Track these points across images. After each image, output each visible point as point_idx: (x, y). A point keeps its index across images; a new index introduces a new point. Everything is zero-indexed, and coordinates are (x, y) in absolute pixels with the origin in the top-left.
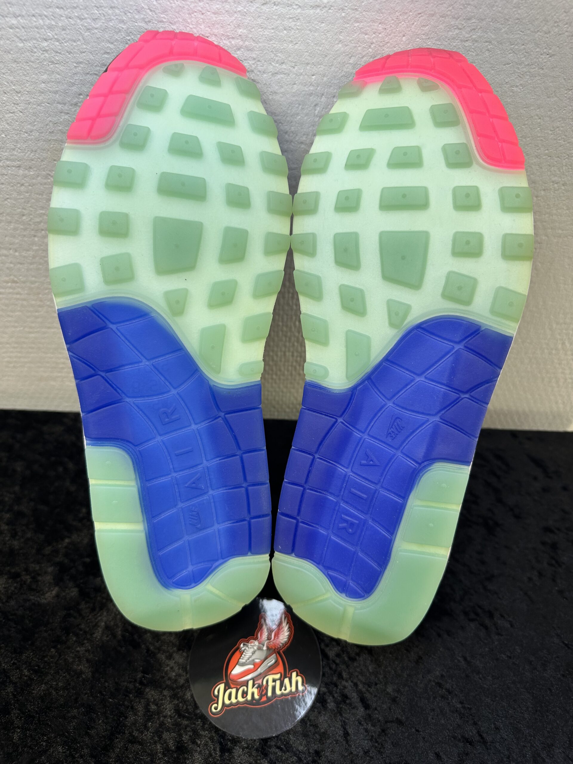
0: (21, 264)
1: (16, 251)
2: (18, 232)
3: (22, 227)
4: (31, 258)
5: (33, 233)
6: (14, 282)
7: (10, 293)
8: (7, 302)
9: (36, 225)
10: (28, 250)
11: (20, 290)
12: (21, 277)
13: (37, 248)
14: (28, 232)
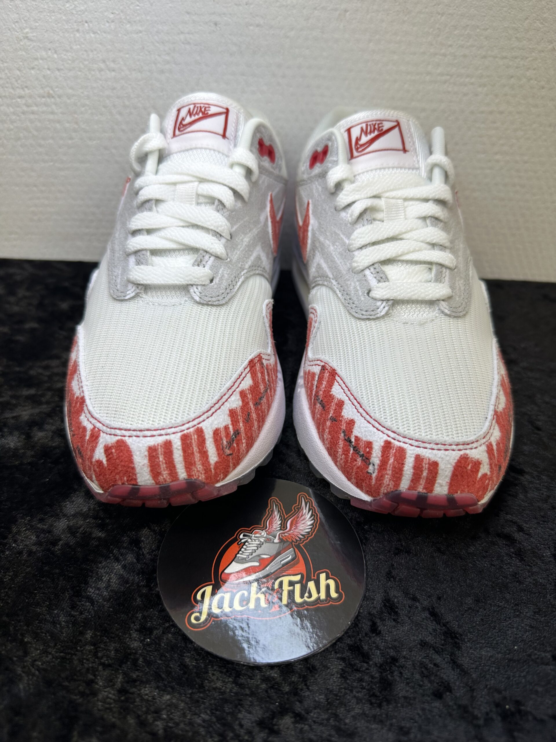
0: (58, 70)
1: (56, 52)
2: (60, 25)
3: (64, 18)
4: (70, 62)
5: (75, 26)
6: (50, 96)
7: (43, 112)
8: (39, 124)
9: (79, 15)
10: (67, 51)
11: (54, 107)
12: (56, 89)
13: (78, 47)
14: (70, 24)
